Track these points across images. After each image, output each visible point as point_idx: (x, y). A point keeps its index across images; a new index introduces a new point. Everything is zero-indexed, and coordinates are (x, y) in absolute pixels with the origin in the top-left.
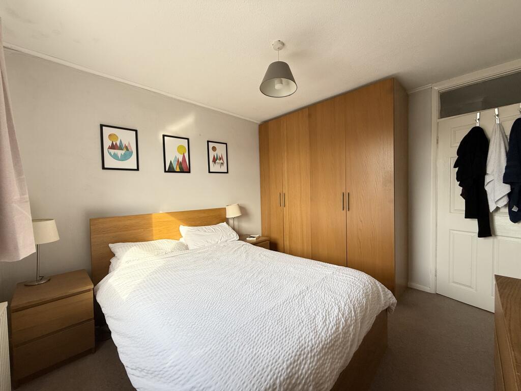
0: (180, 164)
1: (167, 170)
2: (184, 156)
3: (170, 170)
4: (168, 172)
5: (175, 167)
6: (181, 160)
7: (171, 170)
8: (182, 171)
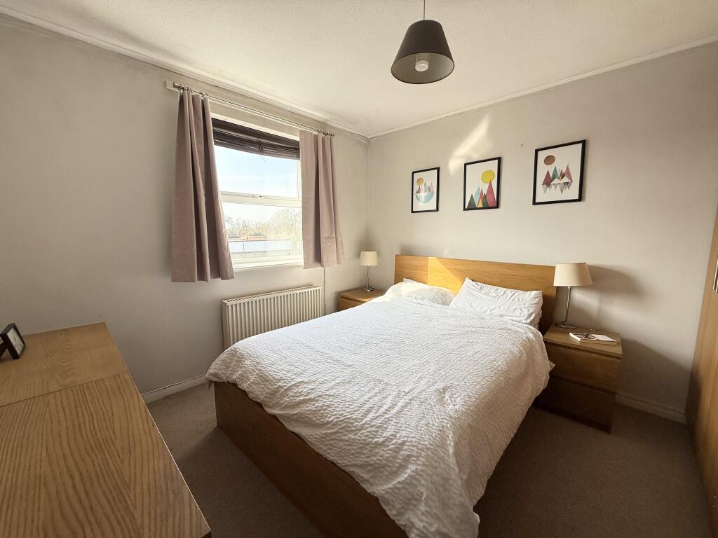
0: (484, 197)
1: (466, 207)
2: (490, 185)
3: (470, 207)
4: (467, 209)
5: (476, 202)
6: (485, 191)
7: (472, 207)
8: (486, 207)
